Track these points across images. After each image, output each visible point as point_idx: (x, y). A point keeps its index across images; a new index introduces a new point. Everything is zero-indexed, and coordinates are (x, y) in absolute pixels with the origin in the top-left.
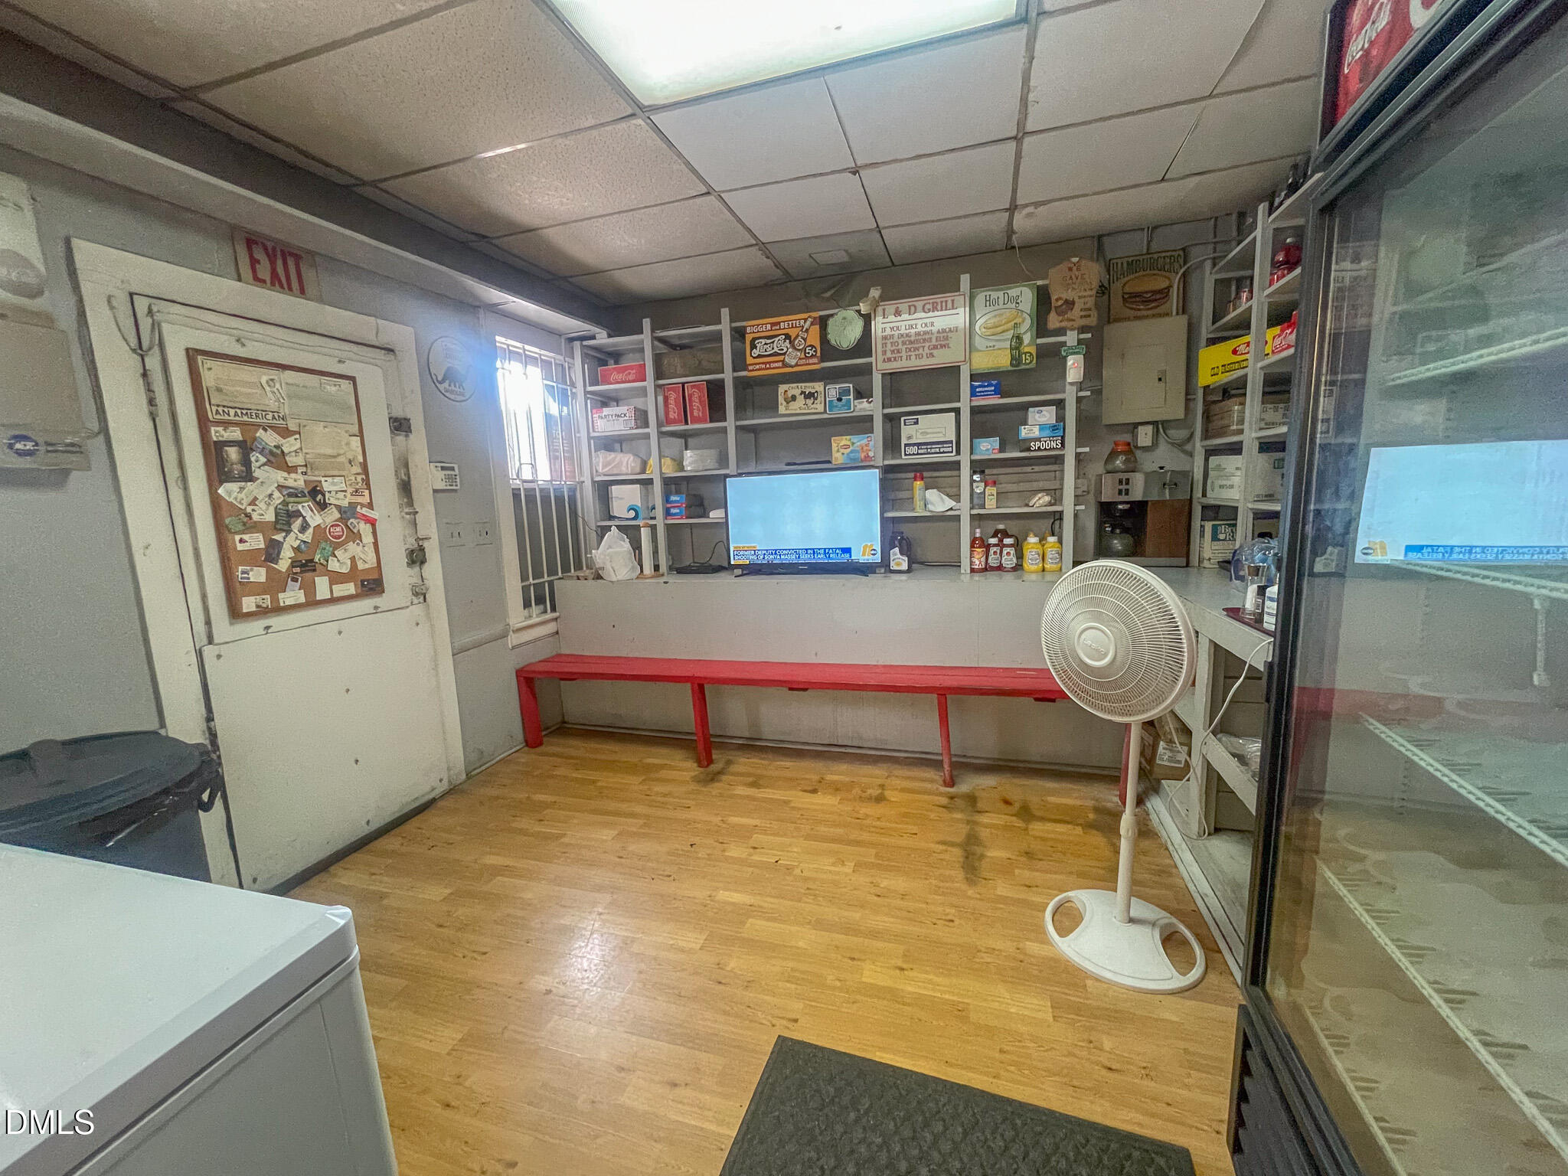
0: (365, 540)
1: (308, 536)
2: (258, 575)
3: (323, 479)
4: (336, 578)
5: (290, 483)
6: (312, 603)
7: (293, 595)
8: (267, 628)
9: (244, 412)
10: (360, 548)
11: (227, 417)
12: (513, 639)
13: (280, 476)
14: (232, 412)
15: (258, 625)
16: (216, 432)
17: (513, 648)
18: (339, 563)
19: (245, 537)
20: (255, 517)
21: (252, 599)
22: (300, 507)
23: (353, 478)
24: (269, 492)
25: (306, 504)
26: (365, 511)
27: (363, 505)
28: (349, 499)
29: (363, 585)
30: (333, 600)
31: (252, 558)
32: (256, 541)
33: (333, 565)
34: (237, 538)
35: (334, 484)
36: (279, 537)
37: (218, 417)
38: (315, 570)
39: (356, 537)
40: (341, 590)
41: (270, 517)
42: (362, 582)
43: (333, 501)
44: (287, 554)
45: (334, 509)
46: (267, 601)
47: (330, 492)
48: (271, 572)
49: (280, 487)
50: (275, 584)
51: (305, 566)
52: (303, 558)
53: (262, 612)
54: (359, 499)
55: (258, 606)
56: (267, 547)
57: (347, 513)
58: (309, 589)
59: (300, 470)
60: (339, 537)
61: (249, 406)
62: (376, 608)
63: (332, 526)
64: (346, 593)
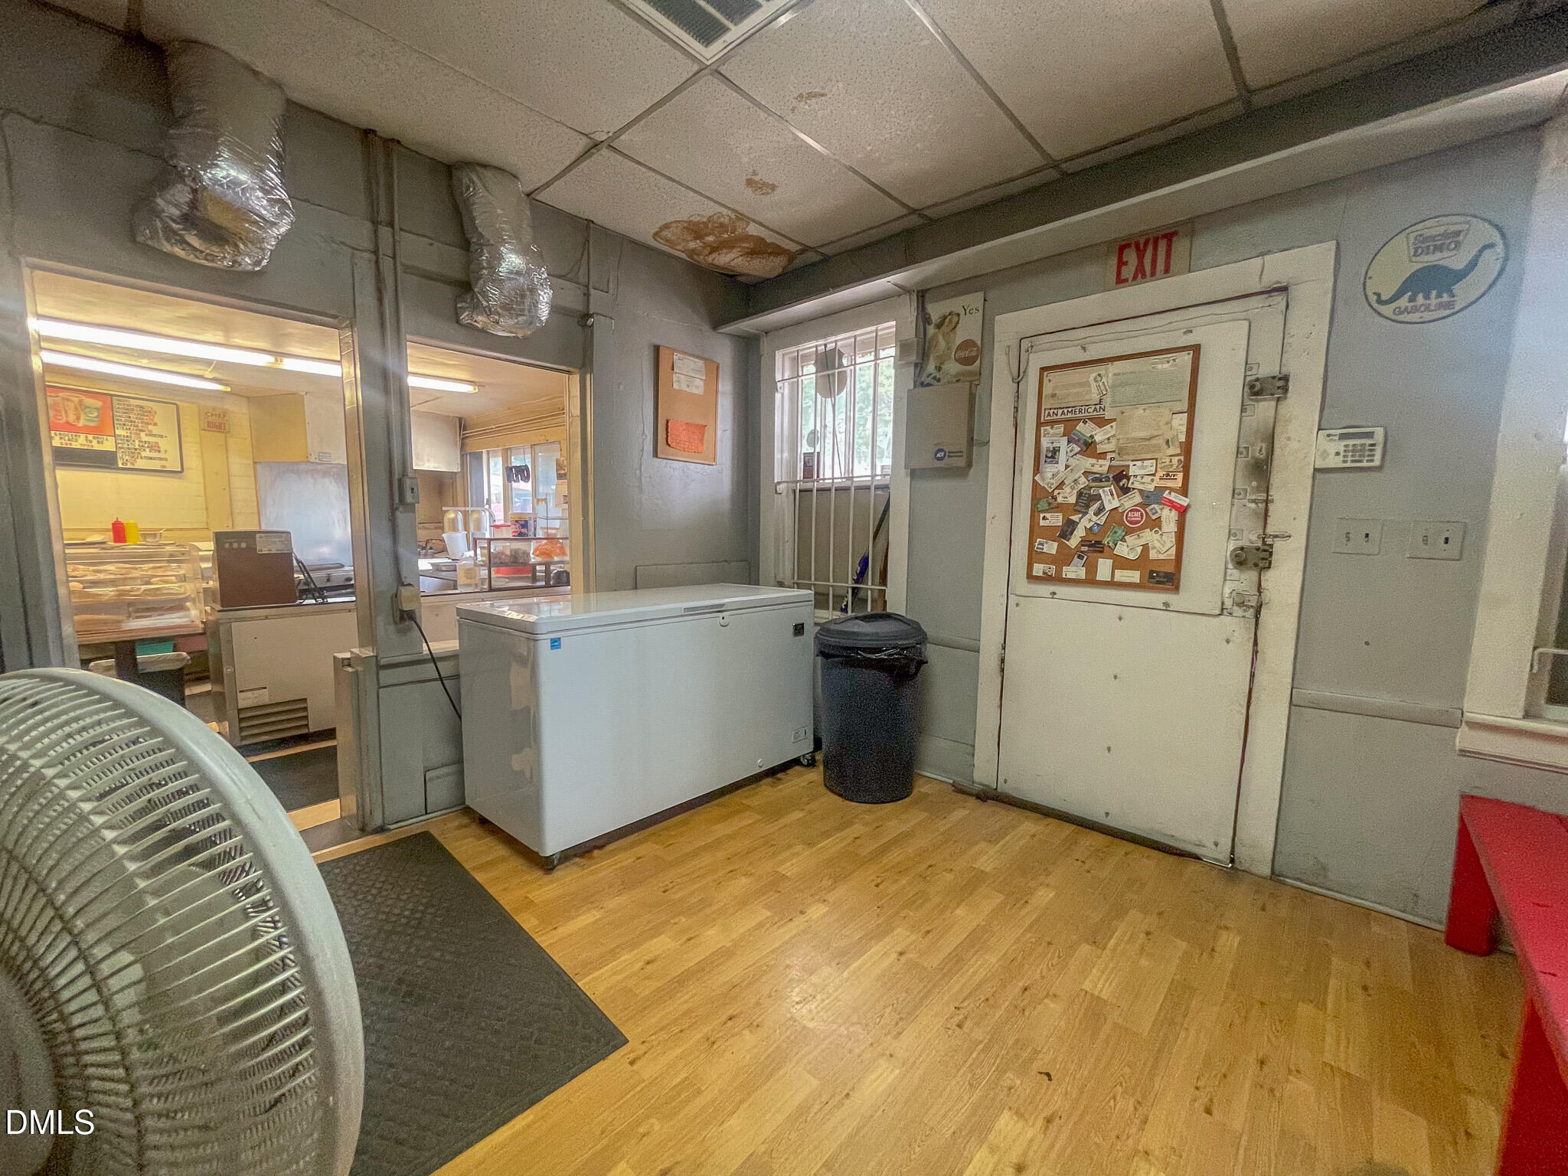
0: (1165, 528)
1: (1102, 519)
2: (1051, 548)
3: (1131, 464)
4: (1121, 563)
5: (1096, 469)
6: (1091, 581)
7: (1075, 570)
8: (1054, 593)
9: (1070, 410)
10: (1157, 536)
11: (1055, 417)
12: (1464, 738)
13: (1088, 463)
14: (1060, 411)
15: (1045, 589)
16: (1045, 430)
17: (1463, 753)
18: (1128, 549)
19: (1048, 515)
20: (1060, 499)
21: (1041, 566)
22: (1101, 491)
23: (1168, 460)
24: (1076, 477)
25: (1107, 489)
26: (1173, 497)
27: (1171, 490)
28: (1157, 482)
29: (1151, 577)
30: (1112, 584)
31: (1049, 533)
32: (1056, 520)
33: (1122, 550)
34: (1042, 515)
35: (1142, 467)
36: (1075, 518)
37: (1049, 418)
38: (1102, 552)
39: (1156, 524)
40: (1122, 576)
41: (1072, 500)
42: (1152, 572)
43: (1137, 485)
44: (1080, 533)
45: (1137, 494)
46: (1052, 570)
47: (1135, 476)
48: (1062, 547)
49: (1086, 473)
50: (1064, 558)
51: (1095, 546)
52: (1094, 539)
53: (1046, 579)
54: (1169, 484)
55: (1044, 573)
56: (1064, 525)
57: (1150, 498)
58: (1091, 569)
59: (1109, 456)
60: (1137, 522)
61: (1073, 404)
62: (1166, 604)
63: (1131, 511)
64: (1128, 580)
